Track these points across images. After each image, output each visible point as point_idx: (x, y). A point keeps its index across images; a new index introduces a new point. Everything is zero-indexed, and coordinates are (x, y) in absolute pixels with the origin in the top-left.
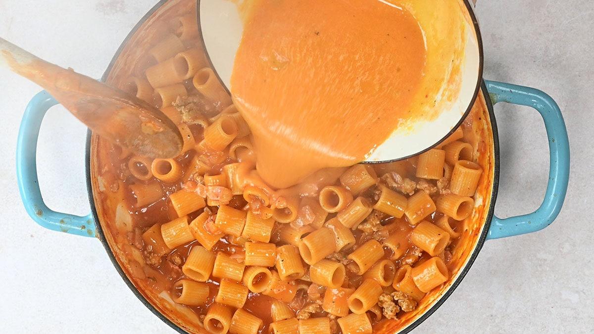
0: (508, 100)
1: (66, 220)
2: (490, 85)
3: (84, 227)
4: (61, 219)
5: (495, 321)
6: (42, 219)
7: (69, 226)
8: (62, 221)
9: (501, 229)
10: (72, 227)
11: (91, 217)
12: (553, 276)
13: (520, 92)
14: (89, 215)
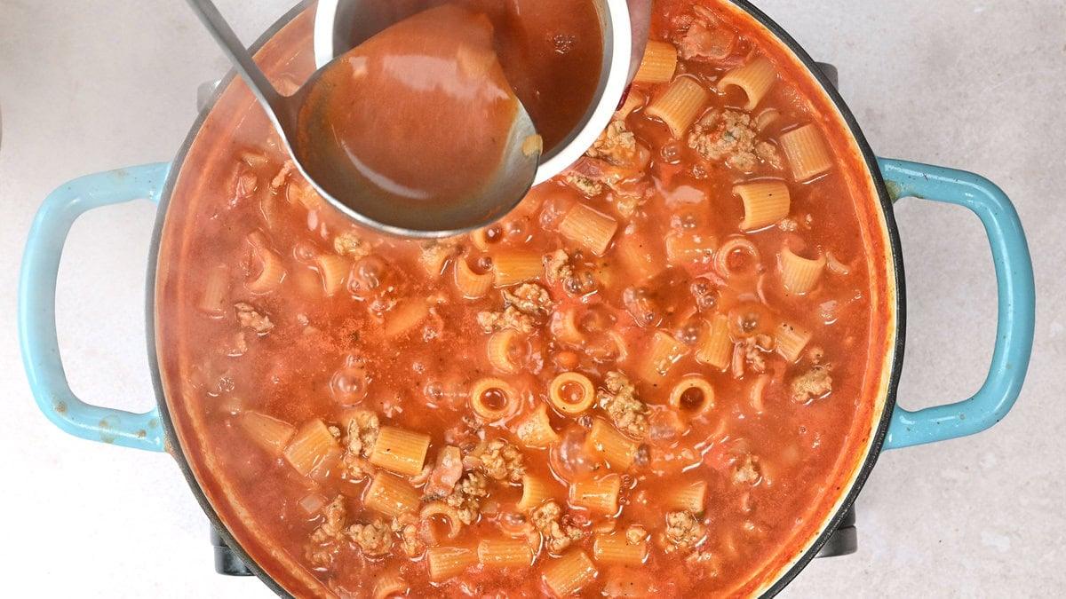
0: (920, 193)
1: (110, 421)
2: (886, 166)
3: (143, 433)
4: (100, 419)
5: (871, 583)
6: (66, 419)
7: (116, 432)
8: (103, 423)
9: (909, 430)
10: (121, 434)
11: (157, 414)
12: (968, 507)
13: (942, 178)
14: (152, 411)
